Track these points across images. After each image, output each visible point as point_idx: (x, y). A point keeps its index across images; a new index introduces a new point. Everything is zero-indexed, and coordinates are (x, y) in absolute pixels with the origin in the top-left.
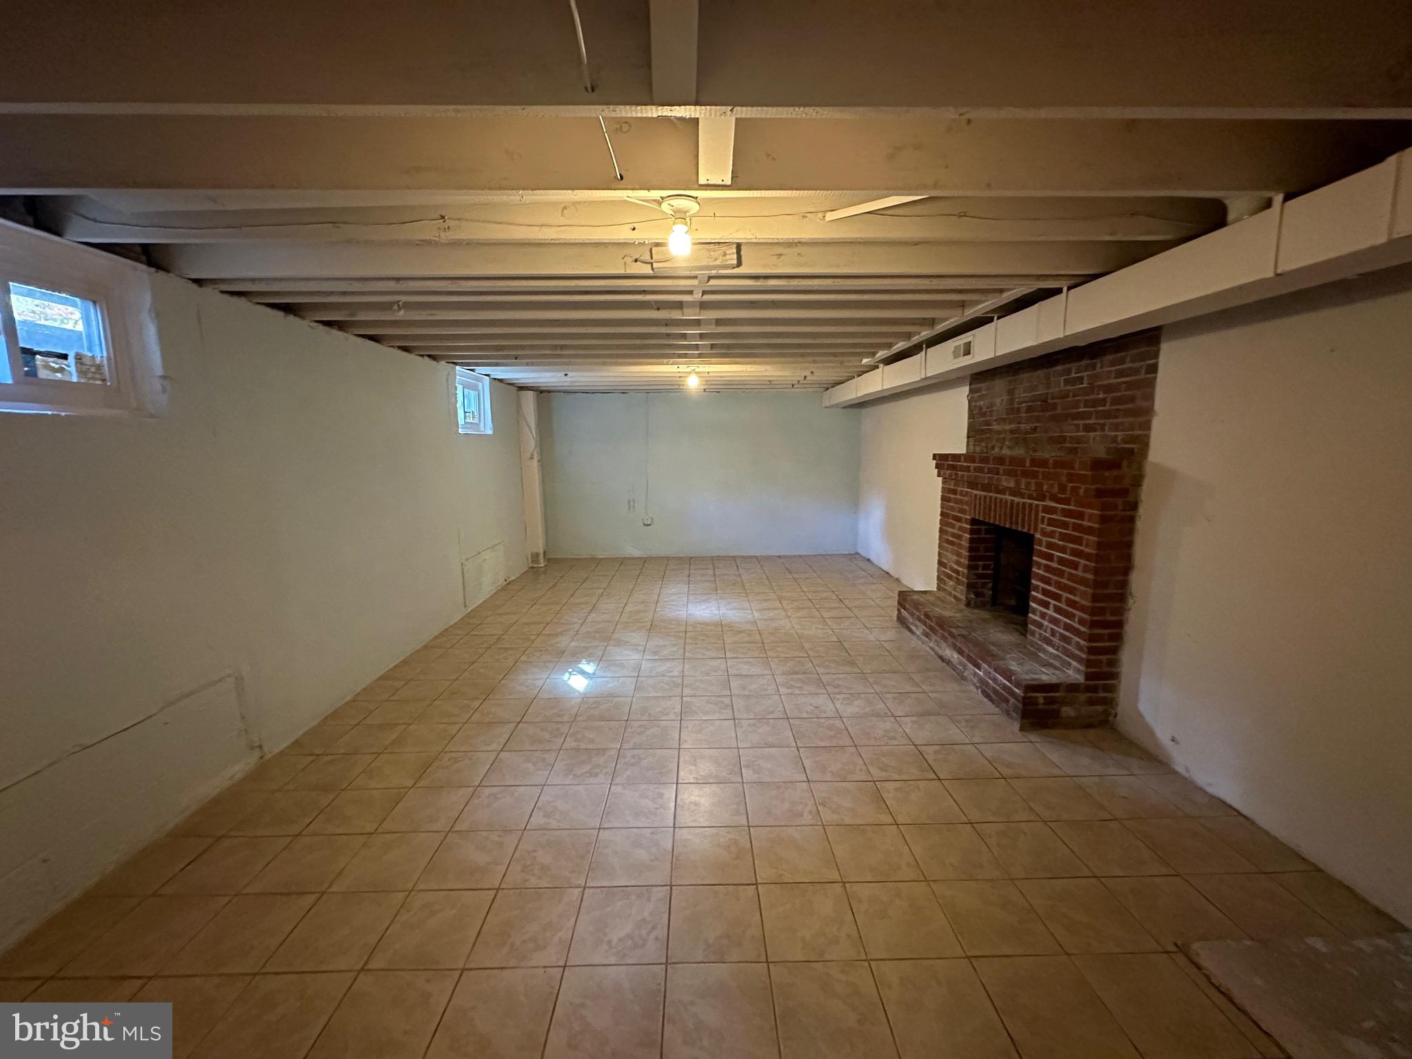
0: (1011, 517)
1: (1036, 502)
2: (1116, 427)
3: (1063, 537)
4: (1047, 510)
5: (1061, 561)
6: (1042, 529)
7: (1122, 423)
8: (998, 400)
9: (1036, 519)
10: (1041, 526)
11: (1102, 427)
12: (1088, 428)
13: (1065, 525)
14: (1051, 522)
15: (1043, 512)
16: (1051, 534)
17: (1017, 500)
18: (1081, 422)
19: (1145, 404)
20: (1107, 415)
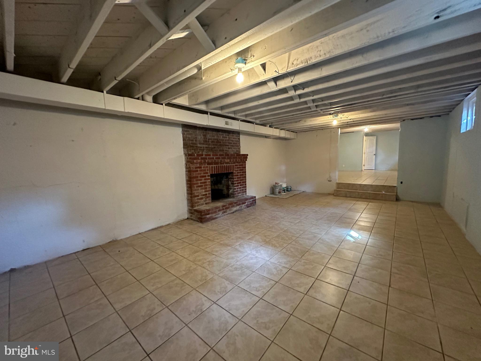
0: (227, 169)
1: (233, 164)
2: (234, 148)
3: (240, 170)
4: (236, 165)
5: (240, 175)
6: (235, 170)
7: (235, 148)
8: (199, 137)
9: (234, 168)
10: (235, 169)
11: (232, 148)
12: (229, 148)
13: (240, 168)
14: (237, 168)
15: (235, 166)
16: (238, 170)
17: (228, 165)
18: (227, 147)
19: (239, 145)
20: (232, 146)
